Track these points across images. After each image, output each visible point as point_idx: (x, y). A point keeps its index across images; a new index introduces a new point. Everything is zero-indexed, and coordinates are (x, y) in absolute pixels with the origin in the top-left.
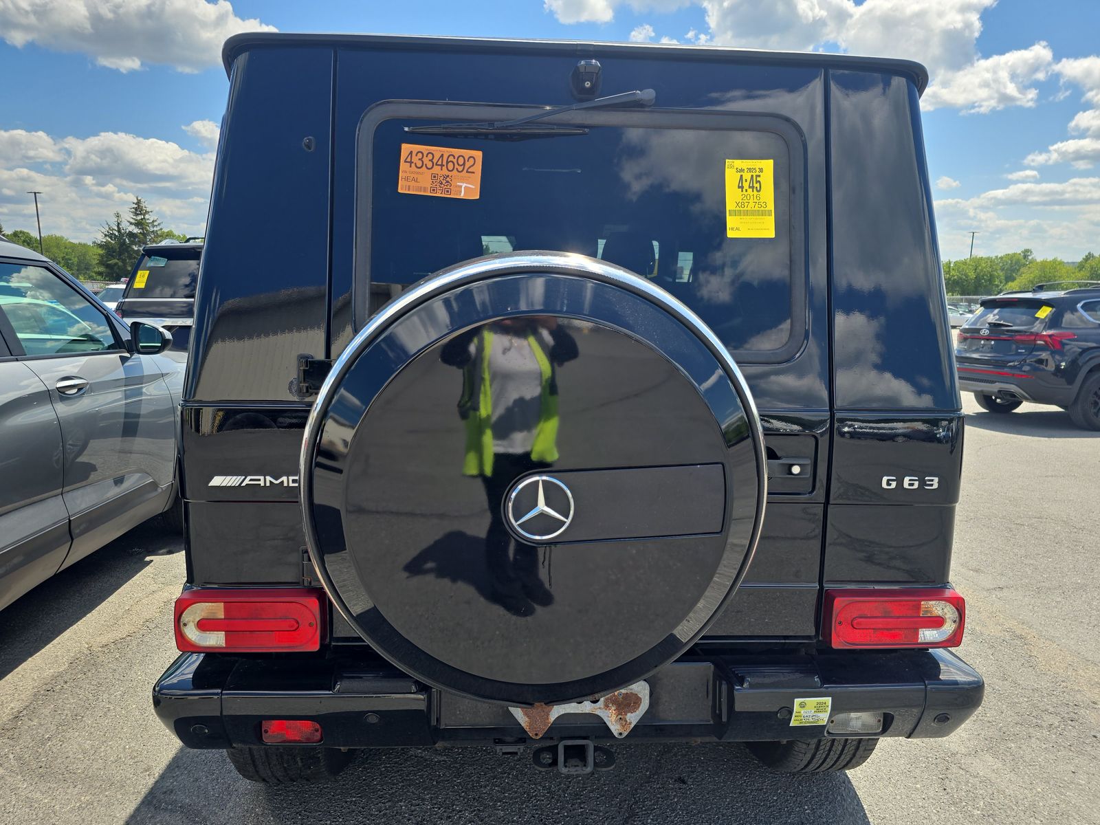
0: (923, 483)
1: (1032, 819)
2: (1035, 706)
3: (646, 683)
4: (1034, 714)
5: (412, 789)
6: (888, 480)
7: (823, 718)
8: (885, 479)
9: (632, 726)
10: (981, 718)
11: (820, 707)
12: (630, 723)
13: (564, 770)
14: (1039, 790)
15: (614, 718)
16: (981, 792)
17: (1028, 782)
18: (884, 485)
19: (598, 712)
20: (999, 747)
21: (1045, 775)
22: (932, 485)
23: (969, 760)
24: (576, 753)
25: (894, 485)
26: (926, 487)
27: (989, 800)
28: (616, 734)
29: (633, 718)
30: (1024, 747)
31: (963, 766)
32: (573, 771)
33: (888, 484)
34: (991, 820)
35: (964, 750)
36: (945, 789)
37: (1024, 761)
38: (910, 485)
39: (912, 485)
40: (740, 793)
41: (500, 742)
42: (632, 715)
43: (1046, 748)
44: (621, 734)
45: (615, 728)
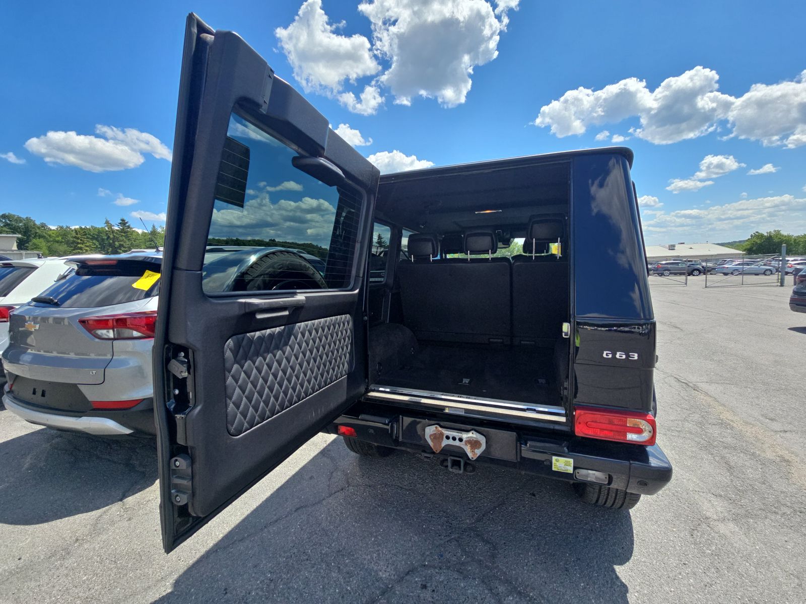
0: (628, 356)
1: (744, 562)
2: (778, 502)
3: (484, 437)
4: (776, 506)
5: (412, 469)
6: (607, 354)
7: (570, 470)
8: (605, 353)
9: (478, 455)
10: (736, 502)
11: (567, 464)
12: (477, 454)
13: (451, 470)
14: (758, 547)
15: (469, 450)
16: (717, 542)
17: (752, 542)
18: (604, 355)
19: (462, 446)
20: (741, 520)
21: (766, 540)
22: (634, 358)
23: (717, 523)
24: (456, 464)
25: (610, 356)
26: (630, 358)
27: (720, 547)
28: (470, 457)
29: (479, 452)
30: (759, 523)
31: (711, 526)
32: (454, 471)
33: (607, 355)
34: (716, 558)
35: (715, 517)
36: (692, 535)
37: (756, 531)
38: (620, 356)
39: (622, 356)
40: (562, 507)
41: (424, 451)
42: (478, 450)
43: (774, 526)
44: (472, 458)
45: (470, 455)
